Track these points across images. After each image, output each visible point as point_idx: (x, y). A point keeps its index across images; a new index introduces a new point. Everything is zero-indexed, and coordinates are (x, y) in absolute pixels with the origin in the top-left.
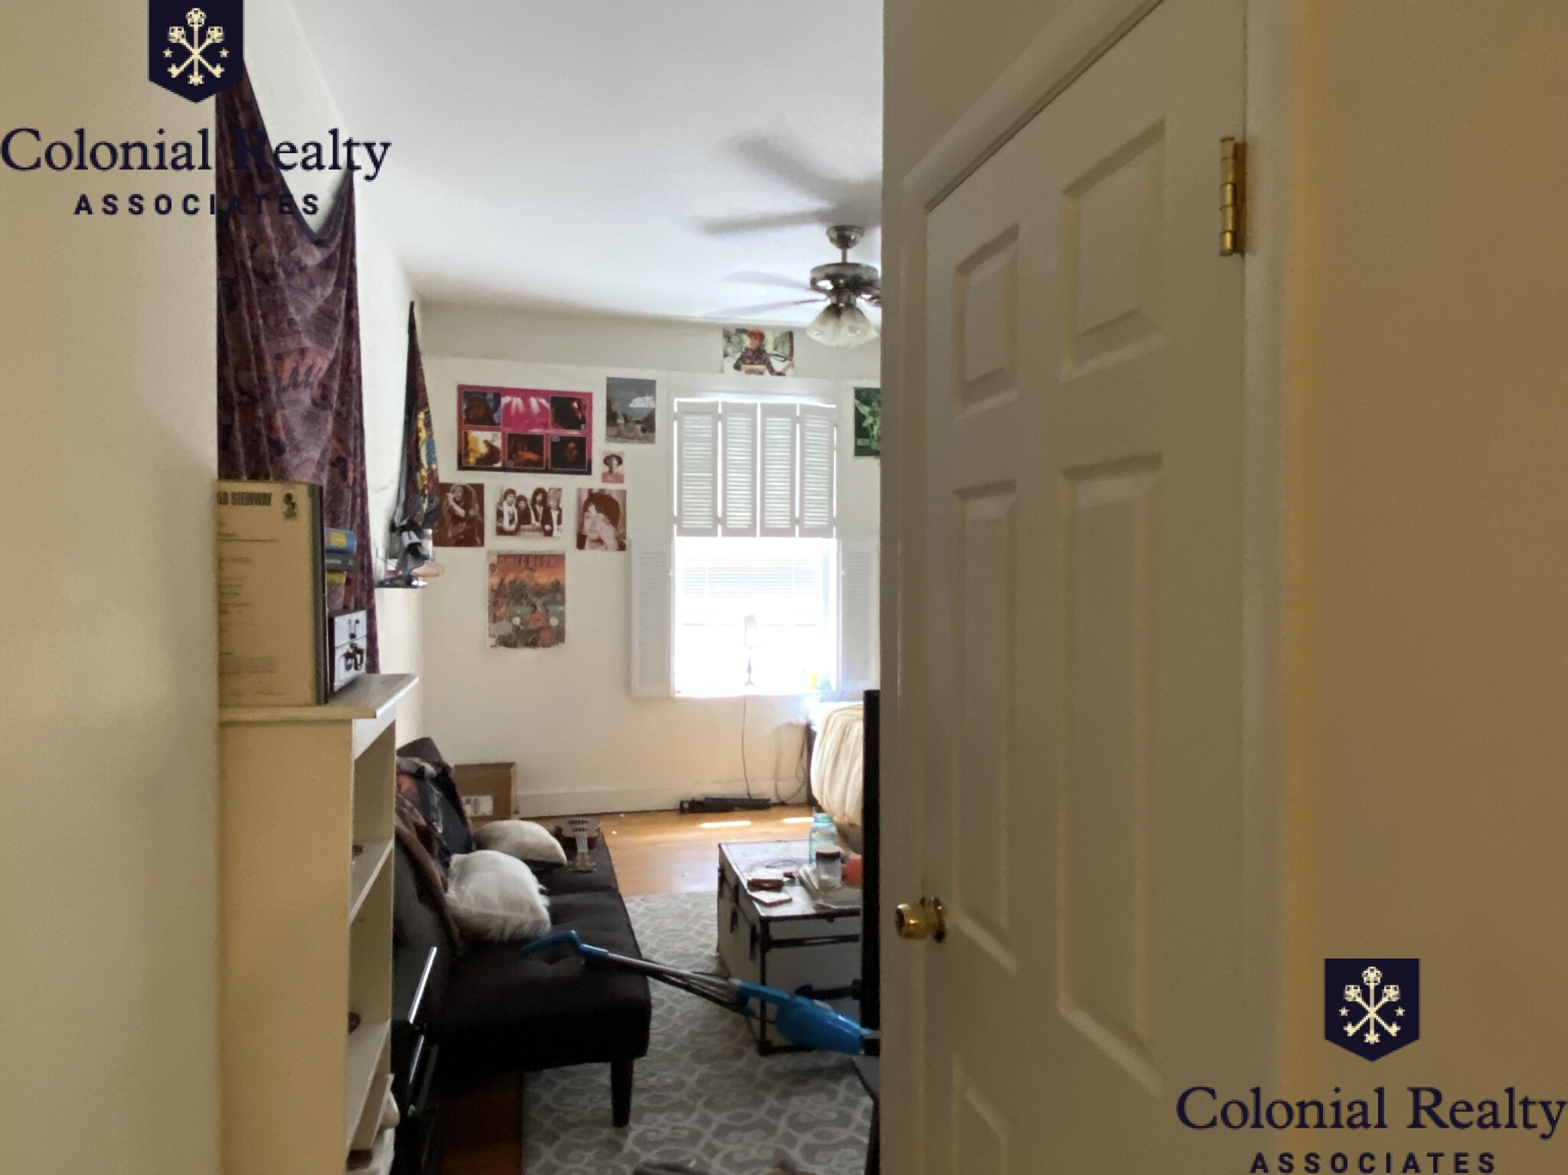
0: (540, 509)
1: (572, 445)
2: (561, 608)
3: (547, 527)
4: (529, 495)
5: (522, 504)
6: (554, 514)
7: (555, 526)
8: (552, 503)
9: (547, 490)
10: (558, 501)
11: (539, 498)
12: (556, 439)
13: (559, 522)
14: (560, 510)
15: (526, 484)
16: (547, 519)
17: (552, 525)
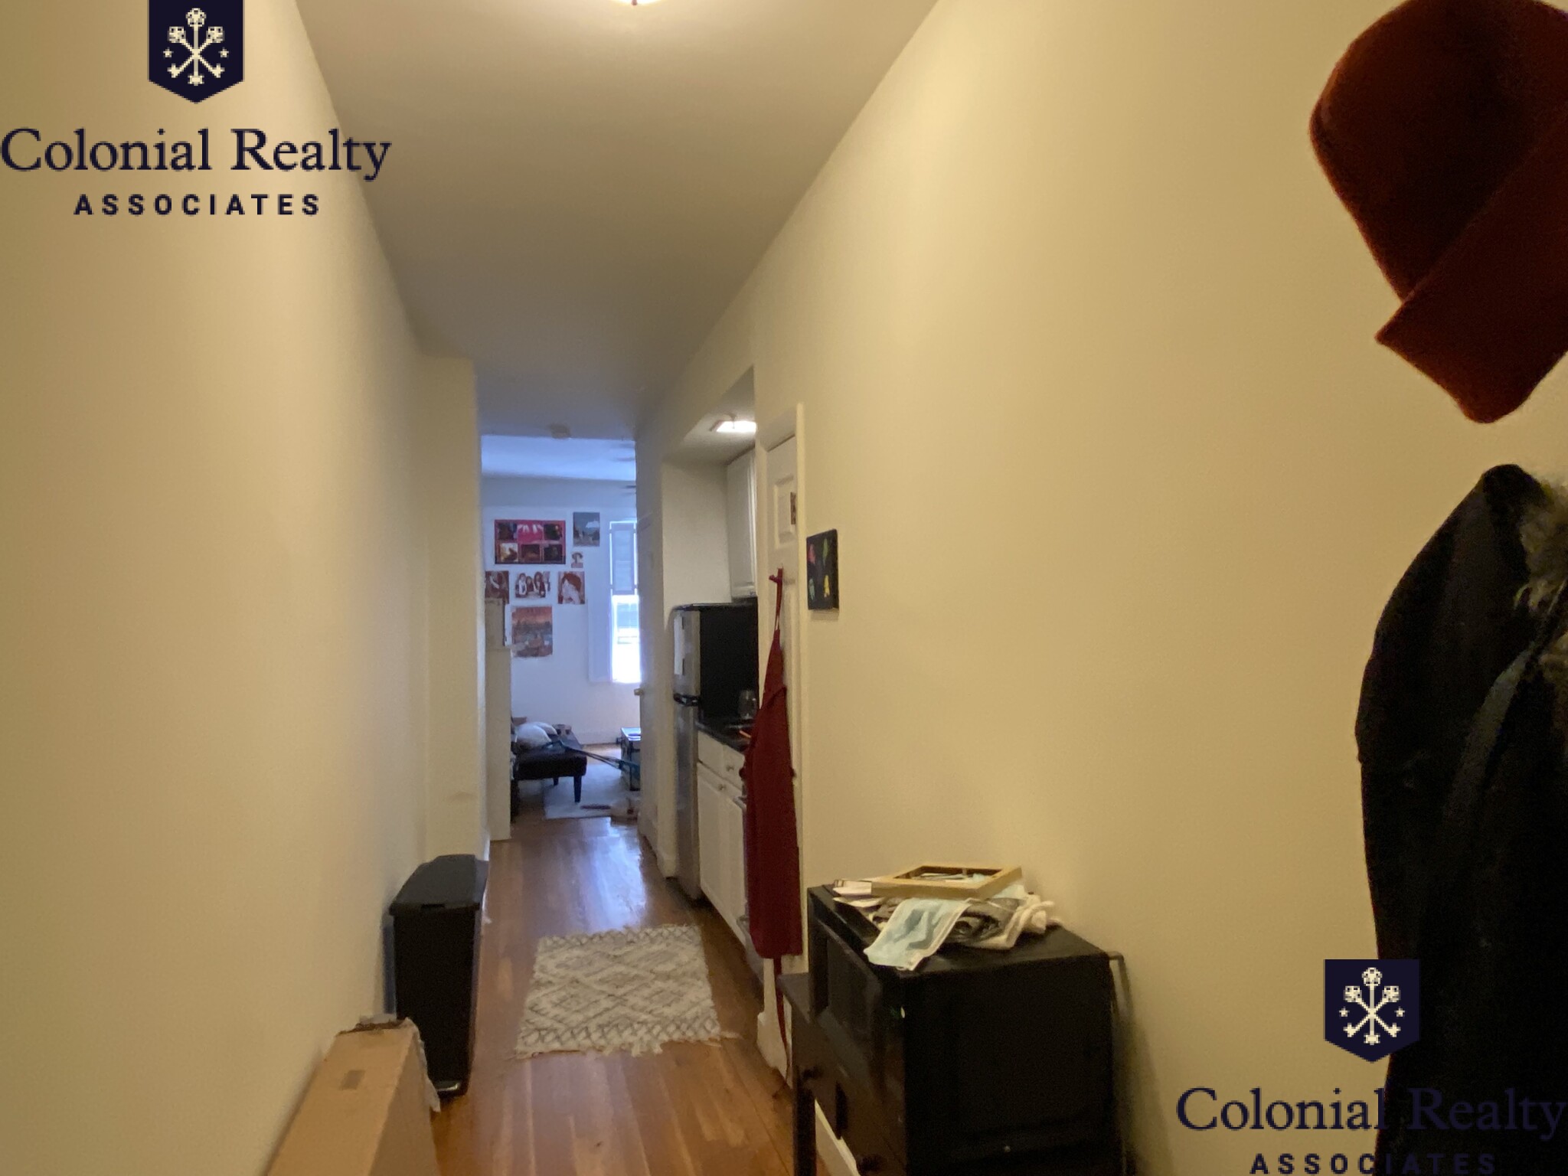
0: (538, 584)
1: (555, 549)
2: (550, 636)
3: (542, 593)
4: (533, 577)
5: (529, 582)
6: (546, 586)
7: (547, 592)
8: (545, 580)
9: (542, 572)
10: (548, 579)
11: (538, 577)
12: (547, 546)
13: (549, 589)
14: (549, 584)
15: (531, 570)
16: (542, 588)
17: (544, 591)
